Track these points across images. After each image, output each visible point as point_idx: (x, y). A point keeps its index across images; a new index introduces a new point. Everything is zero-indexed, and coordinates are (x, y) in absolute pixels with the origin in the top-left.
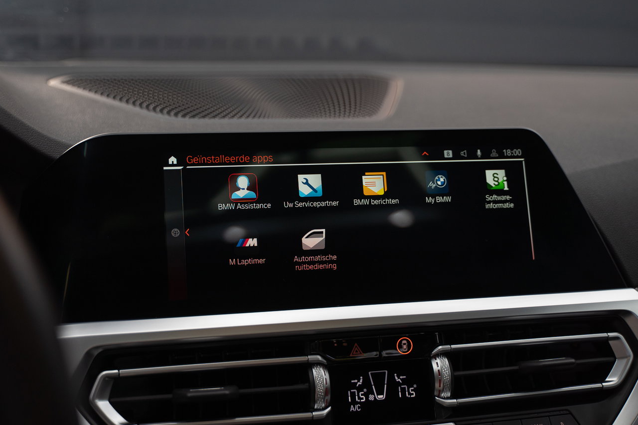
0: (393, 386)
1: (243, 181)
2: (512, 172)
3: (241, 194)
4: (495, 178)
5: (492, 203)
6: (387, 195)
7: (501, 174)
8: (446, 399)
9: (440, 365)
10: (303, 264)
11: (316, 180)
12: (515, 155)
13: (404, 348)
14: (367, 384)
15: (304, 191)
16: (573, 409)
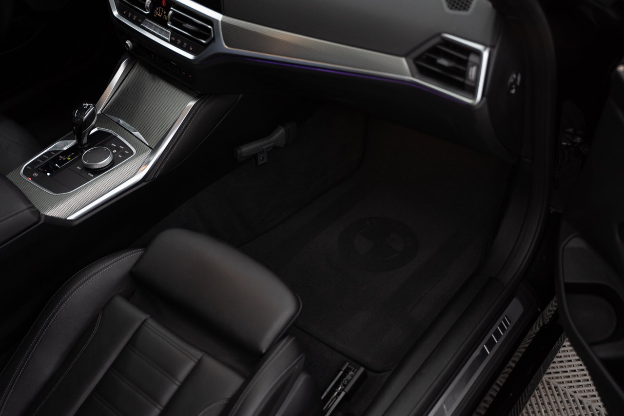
0: (163, 13)
8: (169, 24)
13: (164, 3)
14: (158, 11)
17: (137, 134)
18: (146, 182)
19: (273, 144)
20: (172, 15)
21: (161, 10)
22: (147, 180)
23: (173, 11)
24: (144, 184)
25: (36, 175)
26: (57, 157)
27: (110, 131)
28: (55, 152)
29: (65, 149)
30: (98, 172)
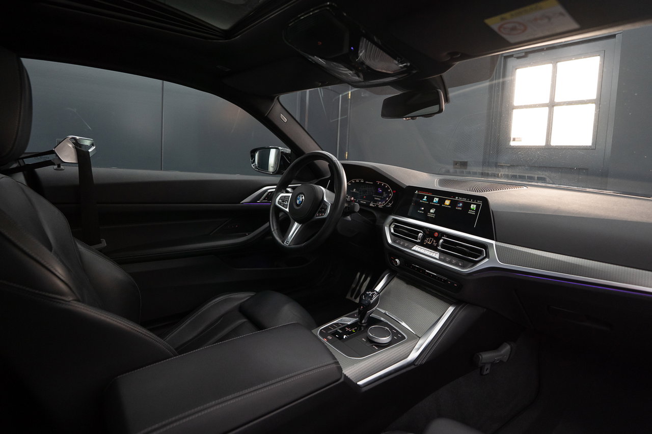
0: (433, 242)
1: (425, 197)
2: (478, 206)
3: (424, 199)
4: (473, 207)
5: (470, 212)
6: (449, 205)
7: (475, 206)
8: (439, 248)
9: (441, 241)
10: (429, 215)
11: (437, 199)
12: (480, 202)
13: (436, 234)
14: (429, 240)
15: (435, 201)
16: (465, 262)
17: (403, 324)
18: (414, 365)
19: (501, 357)
20: (443, 242)
21: (431, 240)
22: (416, 364)
23: (444, 239)
24: (413, 367)
25: (330, 338)
26: (344, 328)
27: (382, 319)
28: (343, 324)
29: (349, 323)
30: (381, 346)
